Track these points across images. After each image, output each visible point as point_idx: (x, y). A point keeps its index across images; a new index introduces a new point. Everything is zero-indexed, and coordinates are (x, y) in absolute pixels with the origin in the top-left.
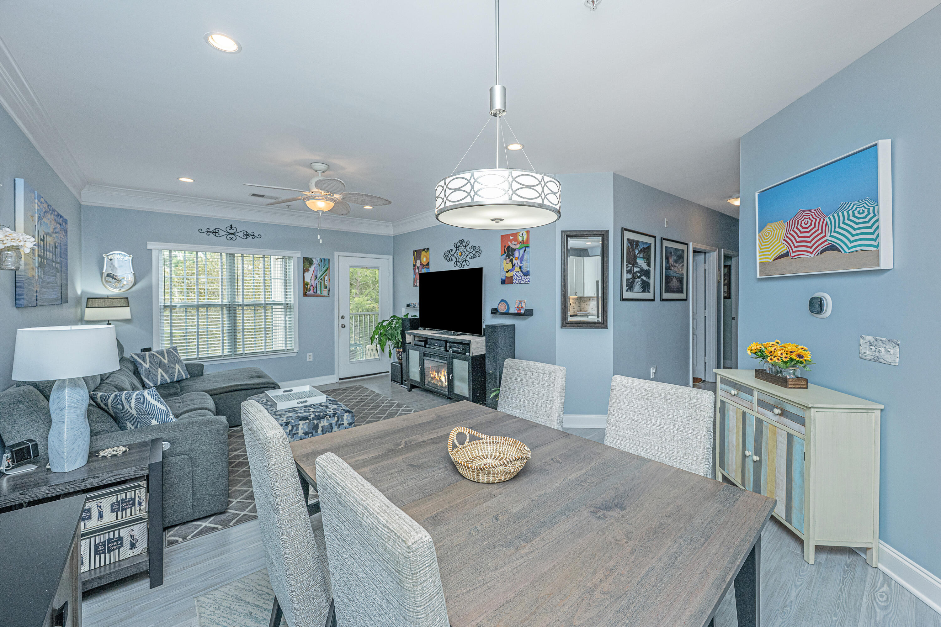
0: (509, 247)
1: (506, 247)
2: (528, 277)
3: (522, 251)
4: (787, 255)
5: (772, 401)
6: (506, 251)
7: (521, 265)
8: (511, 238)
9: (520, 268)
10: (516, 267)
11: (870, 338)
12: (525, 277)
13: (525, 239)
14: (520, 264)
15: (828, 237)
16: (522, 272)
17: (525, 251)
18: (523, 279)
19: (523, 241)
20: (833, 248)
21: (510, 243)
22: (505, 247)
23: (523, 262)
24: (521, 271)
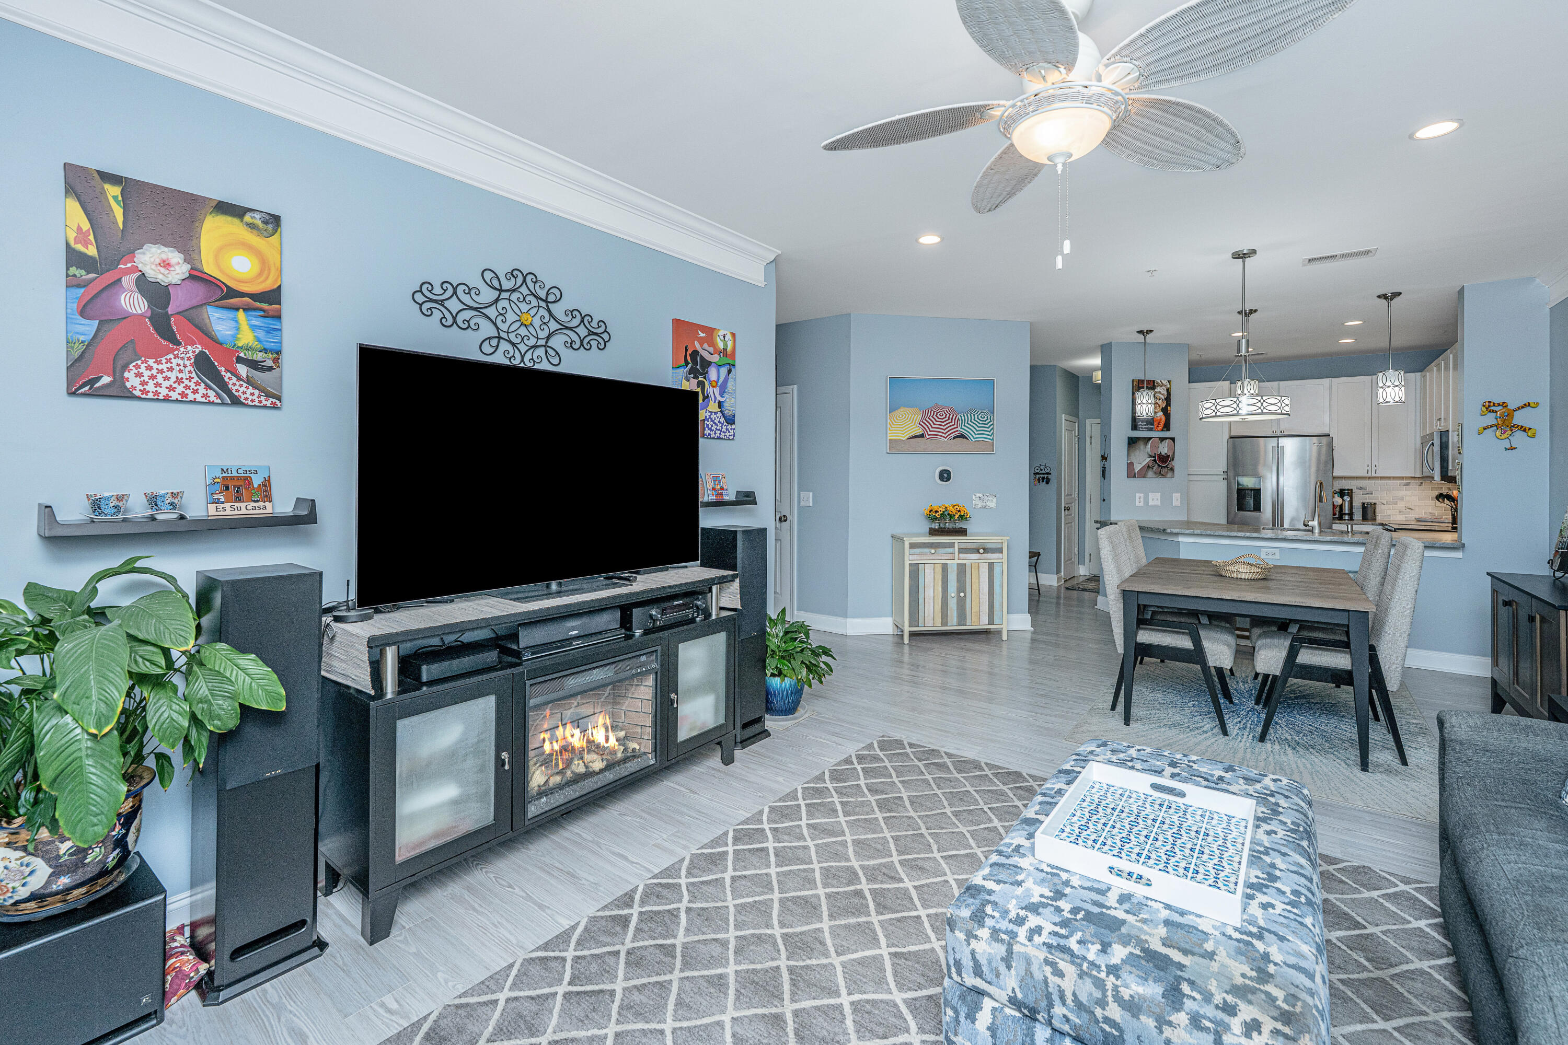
0: (695, 353)
1: (689, 352)
2: (733, 426)
3: (724, 371)
4: (922, 436)
5: (974, 546)
6: (689, 361)
7: (722, 399)
8: (702, 335)
9: (720, 405)
10: (711, 403)
11: (980, 495)
12: (729, 427)
13: (729, 348)
14: (719, 398)
15: (959, 429)
16: (723, 415)
17: (729, 372)
18: (724, 430)
19: (725, 350)
20: (962, 436)
21: (697, 346)
22: (686, 350)
23: (725, 395)
24: (721, 412)
